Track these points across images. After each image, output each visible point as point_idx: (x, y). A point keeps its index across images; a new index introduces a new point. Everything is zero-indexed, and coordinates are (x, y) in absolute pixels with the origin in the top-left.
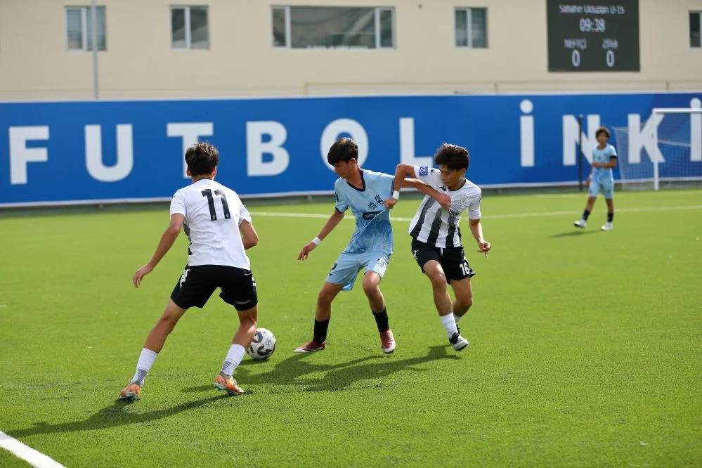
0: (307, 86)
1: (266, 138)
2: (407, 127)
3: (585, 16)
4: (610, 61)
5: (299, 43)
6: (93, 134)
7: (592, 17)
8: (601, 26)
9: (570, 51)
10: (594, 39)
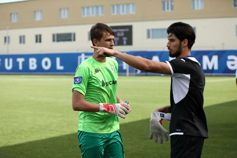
2: (58, 60)
3: (118, 32)
4: (125, 42)
5: (58, 41)
6: (6, 60)
8: (122, 34)
10: (121, 38)
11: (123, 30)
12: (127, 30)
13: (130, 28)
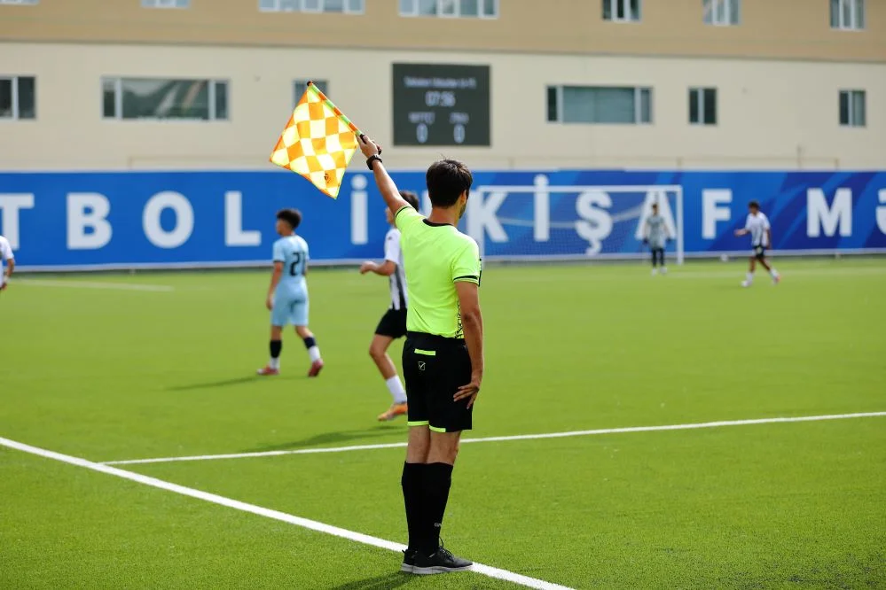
0: (131, 160)
1: (88, 211)
2: (233, 202)
3: (433, 89)
4: (459, 134)
5: (132, 113)
7: (441, 90)
8: (449, 100)
9: (415, 126)
10: (442, 113)
11: (452, 83)
12: (471, 83)
13: (482, 74)
